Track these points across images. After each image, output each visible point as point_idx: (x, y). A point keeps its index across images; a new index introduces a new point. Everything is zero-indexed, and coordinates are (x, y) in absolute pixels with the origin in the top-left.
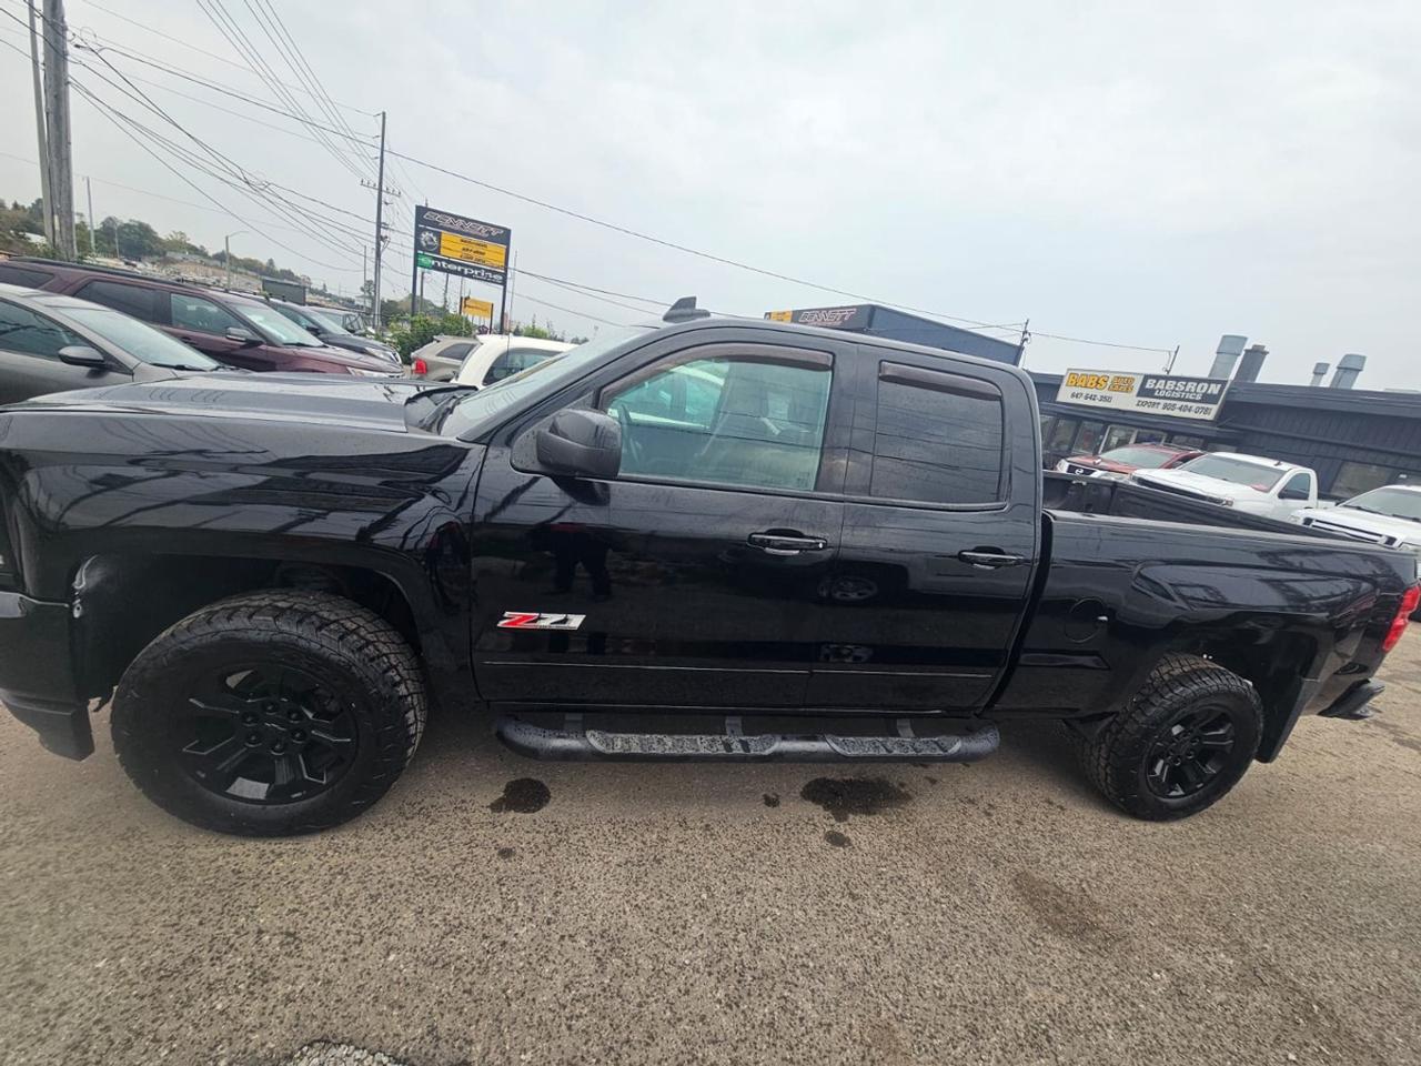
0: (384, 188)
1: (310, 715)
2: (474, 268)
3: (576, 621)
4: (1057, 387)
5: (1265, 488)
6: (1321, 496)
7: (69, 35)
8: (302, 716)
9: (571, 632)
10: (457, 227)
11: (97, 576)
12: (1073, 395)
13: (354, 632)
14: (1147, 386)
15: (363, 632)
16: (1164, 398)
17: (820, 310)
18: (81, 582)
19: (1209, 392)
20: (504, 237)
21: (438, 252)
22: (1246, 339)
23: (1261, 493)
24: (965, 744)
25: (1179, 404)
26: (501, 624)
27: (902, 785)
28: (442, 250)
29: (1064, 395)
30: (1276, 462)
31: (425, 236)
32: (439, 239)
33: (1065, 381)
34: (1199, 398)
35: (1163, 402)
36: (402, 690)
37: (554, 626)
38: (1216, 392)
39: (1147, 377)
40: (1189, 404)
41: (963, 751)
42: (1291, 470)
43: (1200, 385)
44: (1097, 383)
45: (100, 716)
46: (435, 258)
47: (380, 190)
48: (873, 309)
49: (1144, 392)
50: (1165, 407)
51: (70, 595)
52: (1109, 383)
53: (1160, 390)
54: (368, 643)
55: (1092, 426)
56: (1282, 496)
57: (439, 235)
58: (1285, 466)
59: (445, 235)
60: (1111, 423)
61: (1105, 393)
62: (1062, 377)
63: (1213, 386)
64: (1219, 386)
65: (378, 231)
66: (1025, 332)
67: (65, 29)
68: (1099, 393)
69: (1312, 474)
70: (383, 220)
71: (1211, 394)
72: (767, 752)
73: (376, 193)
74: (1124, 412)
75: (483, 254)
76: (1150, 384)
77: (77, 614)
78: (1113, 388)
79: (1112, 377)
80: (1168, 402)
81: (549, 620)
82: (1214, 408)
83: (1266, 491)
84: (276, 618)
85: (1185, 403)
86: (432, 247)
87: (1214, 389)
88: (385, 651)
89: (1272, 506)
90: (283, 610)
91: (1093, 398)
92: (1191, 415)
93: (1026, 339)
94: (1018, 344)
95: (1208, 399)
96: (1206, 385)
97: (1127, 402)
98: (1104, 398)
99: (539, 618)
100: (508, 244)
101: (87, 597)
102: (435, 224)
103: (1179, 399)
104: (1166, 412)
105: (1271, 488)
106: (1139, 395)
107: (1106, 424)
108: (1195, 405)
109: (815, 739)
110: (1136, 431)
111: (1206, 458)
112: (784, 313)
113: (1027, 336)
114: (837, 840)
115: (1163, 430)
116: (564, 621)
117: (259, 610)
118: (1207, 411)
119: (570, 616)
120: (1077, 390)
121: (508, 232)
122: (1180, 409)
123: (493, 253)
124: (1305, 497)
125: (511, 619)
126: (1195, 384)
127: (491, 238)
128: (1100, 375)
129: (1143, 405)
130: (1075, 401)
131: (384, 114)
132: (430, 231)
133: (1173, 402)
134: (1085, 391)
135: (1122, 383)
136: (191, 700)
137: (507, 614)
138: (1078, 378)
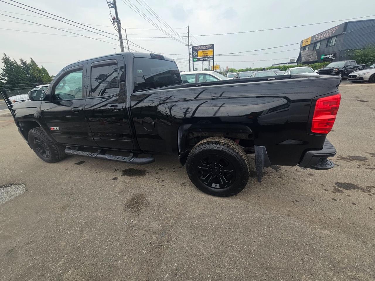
0: (190, 45)
2: (206, 58)
3: (58, 128)
9: (58, 131)
10: (201, 48)
17: (322, 33)
20: (212, 47)
21: (197, 57)
28: (198, 56)
31: (194, 54)
32: (197, 54)
46: (197, 58)
48: (346, 24)
57: (197, 52)
59: (199, 52)
65: (189, 56)
70: (190, 53)
73: (188, 46)
75: (207, 53)
81: (55, 128)
86: (196, 56)
100: (214, 49)
102: (196, 50)
112: (308, 39)
114: (115, 179)
121: (213, 45)
123: (210, 52)
125: (52, 128)
127: (209, 48)
131: (188, 26)
132: (195, 52)
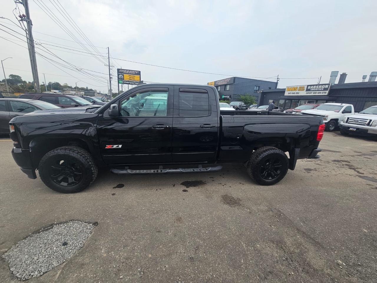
0: (110, 66)
1: (74, 169)
2: (133, 82)
3: (120, 146)
4: (284, 92)
5: (338, 111)
6: (355, 112)
7: (34, 42)
8: (72, 169)
9: (119, 149)
10: (127, 72)
11: (33, 144)
12: (289, 93)
13: (80, 152)
14: (308, 88)
15: (82, 152)
16: (313, 91)
17: (221, 80)
18: (30, 145)
19: (325, 87)
20: (139, 73)
21: (123, 79)
22: (338, 71)
23: (337, 113)
24: (212, 169)
25: (317, 92)
26: (106, 148)
27: (205, 181)
28: (125, 79)
29: (286, 94)
30: (341, 104)
31: (120, 76)
32: (123, 76)
33: (286, 90)
34: (323, 89)
35: (313, 92)
36: (90, 163)
37: (116, 148)
38: (327, 87)
39: (308, 86)
40: (320, 91)
41: (211, 170)
42: (345, 105)
43: (323, 86)
44: (295, 89)
45: (37, 172)
46: (123, 81)
47: (109, 66)
48: (235, 78)
49: (308, 90)
50: (314, 93)
51: (29, 148)
52: (298, 89)
53: (312, 89)
54: (83, 154)
55: (295, 101)
56: (343, 113)
57: (123, 75)
58: (343, 105)
59: (125, 75)
60: (300, 100)
61: (297, 91)
62: (285, 89)
63: (326, 85)
64: (328, 85)
65: (110, 76)
66: (278, 78)
67: (33, 41)
68: (295, 92)
69: (352, 106)
70: (111, 73)
71: (326, 88)
72: (166, 172)
73: (108, 67)
74: (303, 96)
75: (134, 78)
76: (309, 88)
77: (30, 151)
78: (299, 90)
79: (298, 87)
80: (314, 92)
81: (115, 146)
82: (327, 92)
83: (338, 112)
84: (65, 150)
85: (319, 91)
86: (122, 78)
87: (327, 86)
88: (87, 156)
89: (340, 116)
90: (67, 149)
91: (294, 93)
92: (321, 94)
93: (278, 80)
94: (276, 82)
95: (325, 89)
96: (324, 86)
97: (303, 93)
98: (297, 93)
99: (113, 146)
100: (140, 75)
101: (32, 148)
102: (122, 73)
103: (317, 91)
104: (314, 94)
105: (339, 111)
106: (306, 91)
107: (299, 100)
108: (322, 92)
109: (177, 169)
110: (307, 101)
111: (322, 105)
112: (212, 82)
113: (279, 79)
114: (185, 191)
115: (315, 100)
116: (118, 146)
117: (62, 149)
118: (325, 93)
119: (119, 145)
120: (290, 92)
121: (140, 72)
122: (318, 93)
123: (137, 78)
124: (350, 112)
125: (108, 147)
126: (321, 86)
127: (136, 74)
128: (295, 87)
129: (308, 93)
130: (289, 95)
131: (108, 48)
132: (121, 74)
133: (316, 92)
134: (292, 92)
135: (301, 88)
136: (52, 166)
137: (107, 146)
138: (289, 89)
